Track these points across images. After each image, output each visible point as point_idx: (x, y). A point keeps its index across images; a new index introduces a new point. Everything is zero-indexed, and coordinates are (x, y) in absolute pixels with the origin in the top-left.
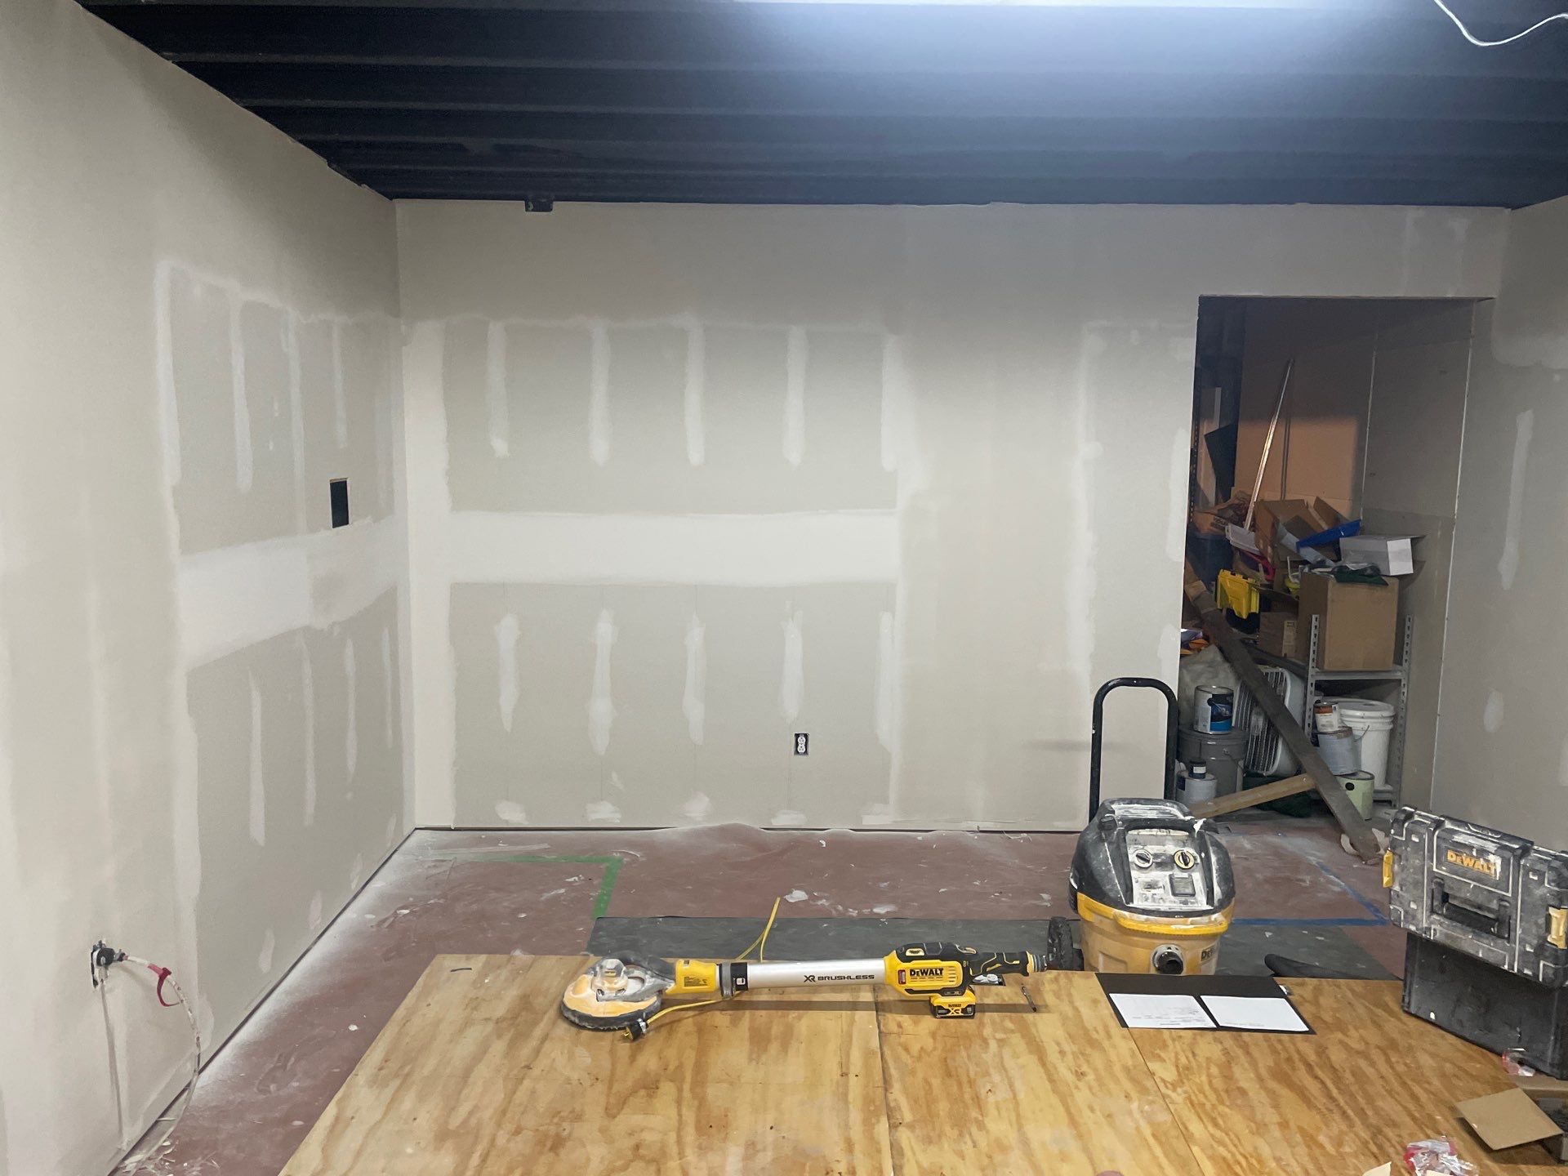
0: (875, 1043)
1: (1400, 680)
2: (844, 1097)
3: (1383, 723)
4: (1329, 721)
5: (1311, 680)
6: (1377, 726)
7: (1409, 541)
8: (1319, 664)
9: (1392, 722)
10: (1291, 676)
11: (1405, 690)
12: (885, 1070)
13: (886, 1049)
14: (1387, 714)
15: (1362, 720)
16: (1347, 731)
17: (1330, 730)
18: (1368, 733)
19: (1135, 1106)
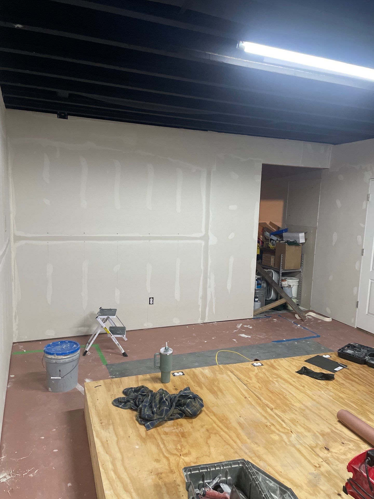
0: (246, 387)
1: (301, 271)
2: (251, 404)
3: (297, 283)
4: (285, 284)
5: (281, 273)
6: (295, 284)
7: (304, 233)
8: (283, 269)
9: (298, 283)
10: (274, 272)
11: (302, 274)
12: (255, 394)
13: (249, 388)
14: (298, 280)
15: (293, 283)
16: (290, 286)
17: (285, 286)
18: (294, 286)
19: (323, 392)
